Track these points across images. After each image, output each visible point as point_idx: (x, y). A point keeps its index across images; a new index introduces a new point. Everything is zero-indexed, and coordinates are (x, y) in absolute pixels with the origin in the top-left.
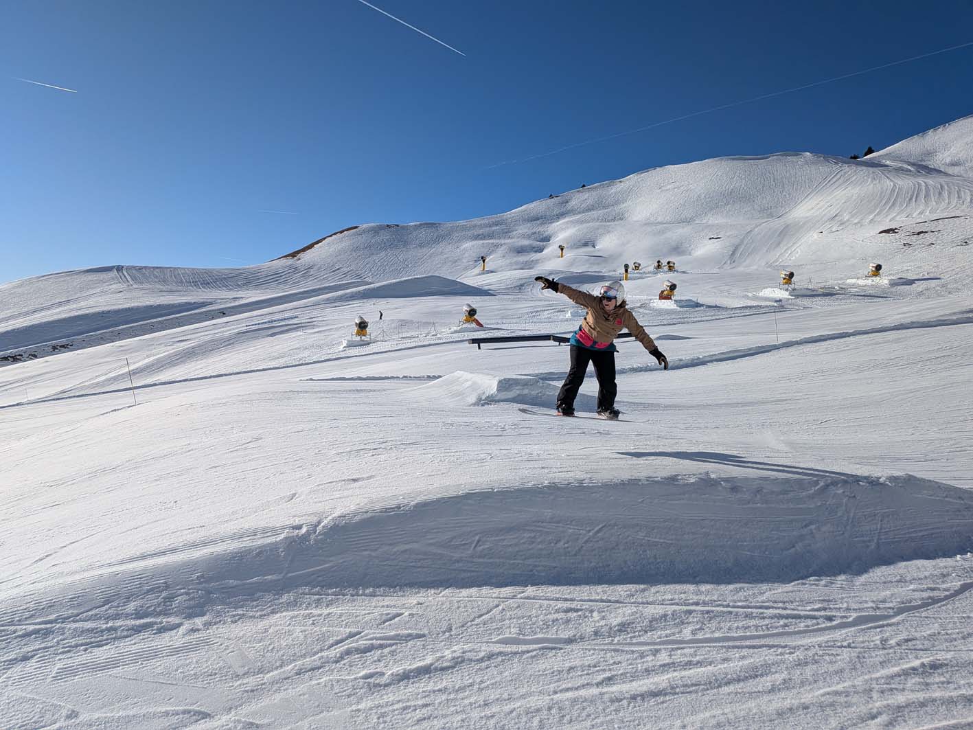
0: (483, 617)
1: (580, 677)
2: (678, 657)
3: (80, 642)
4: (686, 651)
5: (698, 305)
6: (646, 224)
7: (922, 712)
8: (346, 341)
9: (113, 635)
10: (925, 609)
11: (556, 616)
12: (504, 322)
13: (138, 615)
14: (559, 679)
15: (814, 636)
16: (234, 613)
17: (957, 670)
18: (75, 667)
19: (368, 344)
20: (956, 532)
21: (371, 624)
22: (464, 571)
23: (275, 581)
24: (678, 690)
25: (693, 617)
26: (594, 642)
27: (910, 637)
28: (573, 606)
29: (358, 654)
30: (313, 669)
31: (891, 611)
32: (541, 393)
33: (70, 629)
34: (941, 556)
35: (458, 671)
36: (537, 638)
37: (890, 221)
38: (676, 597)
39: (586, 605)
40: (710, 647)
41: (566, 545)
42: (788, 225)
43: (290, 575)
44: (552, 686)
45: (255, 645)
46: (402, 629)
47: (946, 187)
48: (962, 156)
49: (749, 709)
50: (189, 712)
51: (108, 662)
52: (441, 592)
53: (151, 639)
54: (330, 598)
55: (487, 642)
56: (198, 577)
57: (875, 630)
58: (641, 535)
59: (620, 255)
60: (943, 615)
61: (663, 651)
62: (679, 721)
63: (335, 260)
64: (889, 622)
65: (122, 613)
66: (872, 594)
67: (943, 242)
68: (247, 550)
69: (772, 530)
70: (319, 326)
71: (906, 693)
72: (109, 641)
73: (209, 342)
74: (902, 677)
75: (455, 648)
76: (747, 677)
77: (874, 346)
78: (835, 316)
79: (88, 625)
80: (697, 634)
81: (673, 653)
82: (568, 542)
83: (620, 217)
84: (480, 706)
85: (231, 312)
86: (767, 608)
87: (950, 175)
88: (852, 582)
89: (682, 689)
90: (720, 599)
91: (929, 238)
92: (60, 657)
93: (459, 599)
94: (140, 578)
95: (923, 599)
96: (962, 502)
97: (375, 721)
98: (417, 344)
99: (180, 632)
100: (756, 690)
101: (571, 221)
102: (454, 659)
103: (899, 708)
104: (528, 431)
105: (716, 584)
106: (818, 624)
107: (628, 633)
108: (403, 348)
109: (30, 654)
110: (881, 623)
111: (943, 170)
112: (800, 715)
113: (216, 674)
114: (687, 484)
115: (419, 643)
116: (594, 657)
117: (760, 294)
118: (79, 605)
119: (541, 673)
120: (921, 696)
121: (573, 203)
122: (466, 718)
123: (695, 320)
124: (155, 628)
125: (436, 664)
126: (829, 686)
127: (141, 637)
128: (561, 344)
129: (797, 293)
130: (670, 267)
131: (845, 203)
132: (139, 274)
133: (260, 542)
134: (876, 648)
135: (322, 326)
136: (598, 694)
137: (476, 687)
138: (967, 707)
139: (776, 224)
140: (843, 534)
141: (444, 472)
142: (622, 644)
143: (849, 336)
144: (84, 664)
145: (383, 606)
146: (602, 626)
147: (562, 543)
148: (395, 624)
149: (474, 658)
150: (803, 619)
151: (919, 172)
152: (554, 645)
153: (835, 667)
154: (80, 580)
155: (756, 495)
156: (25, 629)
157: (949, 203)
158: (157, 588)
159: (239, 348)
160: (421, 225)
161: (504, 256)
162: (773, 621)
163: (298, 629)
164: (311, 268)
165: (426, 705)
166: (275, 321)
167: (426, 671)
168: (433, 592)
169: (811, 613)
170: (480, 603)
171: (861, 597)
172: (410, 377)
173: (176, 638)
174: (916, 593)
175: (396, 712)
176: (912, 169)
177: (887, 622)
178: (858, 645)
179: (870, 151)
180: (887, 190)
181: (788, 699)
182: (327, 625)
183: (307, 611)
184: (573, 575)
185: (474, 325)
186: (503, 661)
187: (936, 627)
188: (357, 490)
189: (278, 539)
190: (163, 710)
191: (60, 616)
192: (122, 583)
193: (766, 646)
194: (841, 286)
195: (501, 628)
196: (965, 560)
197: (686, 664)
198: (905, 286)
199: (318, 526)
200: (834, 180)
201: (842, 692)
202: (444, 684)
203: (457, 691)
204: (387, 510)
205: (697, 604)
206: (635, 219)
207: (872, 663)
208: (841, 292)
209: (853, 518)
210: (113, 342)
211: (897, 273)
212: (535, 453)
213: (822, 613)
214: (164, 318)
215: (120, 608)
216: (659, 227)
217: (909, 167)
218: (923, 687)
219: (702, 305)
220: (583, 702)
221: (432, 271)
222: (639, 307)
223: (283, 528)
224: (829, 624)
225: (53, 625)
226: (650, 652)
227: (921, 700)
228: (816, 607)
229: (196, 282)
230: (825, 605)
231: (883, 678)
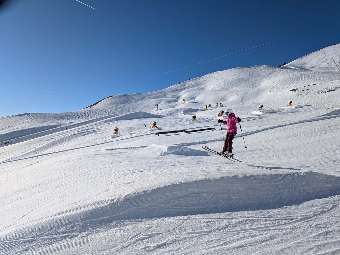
0: (180, 226)
1: (215, 243)
2: (246, 234)
3: (44, 243)
4: (248, 233)
6: (212, 91)
7: (326, 247)
8: (111, 136)
9: (56, 240)
10: (322, 214)
11: (204, 224)
12: (166, 126)
13: (63, 233)
14: (209, 244)
15: (288, 225)
16: (96, 230)
17: (335, 233)
18: (44, 252)
19: (119, 136)
20: (328, 189)
21: (143, 231)
22: (171, 211)
23: (108, 218)
24: (248, 245)
25: (248, 222)
26: (218, 232)
27: (319, 224)
28: (209, 221)
29: (141, 241)
30: (126, 247)
31: (311, 216)
32: (182, 150)
33: (40, 239)
34: (324, 197)
35: (175, 244)
36: (199, 232)
37: (293, 87)
38: (242, 215)
39: (213, 220)
40: (255, 231)
41: (203, 201)
42: (259, 90)
43: (113, 216)
44: (207, 246)
45: (105, 240)
46: (154, 232)
47: (310, 75)
48: (315, 64)
49: (272, 249)
51: (56, 249)
52: (164, 219)
53: (69, 240)
54: (127, 223)
55: (183, 234)
56: (82, 219)
57: (307, 222)
58: (227, 196)
59: (204, 102)
60: (328, 216)
61: (241, 233)
63: (105, 108)
64: (311, 219)
65: (57, 233)
66: (304, 211)
67: (311, 93)
68: (97, 208)
69: (269, 192)
71: (320, 241)
72: (54, 242)
73: (62, 138)
74: (318, 236)
75: (173, 237)
76: (269, 240)
77: (292, 129)
78: (278, 119)
79: (46, 237)
80: (250, 227)
81: (244, 234)
82: (203, 200)
83: (203, 89)
85: (69, 128)
86: (271, 217)
87: (311, 71)
88: (297, 207)
90: (256, 215)
91: (306, 92)
92: (38, 249)
93: (171, 221)
94: (62, 220)
95: (321, 211)
96: (328, 179)
98: (136, 136)
99: (78, 238)
100: (273, 243)
101: (187, 91)
102: (173, 240)
103: (319, 246)
104: (183, 163)
105: (254, 210)
106: (289, 221)
107: (228, 228)
108: (131, 137)
109: (27, 249)
110: (309, 220)
111: (309, 69)
112: (288, 250)
113: (94, 250)
114: (240, 178)
115: (160, 236)
116: (219, 236)
117: (252, 113)
118: (42, 231)
119: (202, 243)
121: (187, 85)
124: (69, 237)
125: (167, 242)
126: (296, 241)
127: (65, 240)
128: (187, 133)
129: (264, 112)
130: (221, 105)
131: (278, 81)
132: (36, 116)
133: (101, 206)
134: (308, 228)
135: (102, 131)
136: (222, 248)
137: (182, 249)
139: (256, 89)
140: (292, 192)
141: (159, 178)
142: (227, 232)
143: (283, 126)
144: (47, 250)
145: (145, 225)
146: (219, 226)
147: (202, 200)
148: (151, 230)
149: (179, 240)
150: (284, 220)
151: (301, 70)
152: (205, 234)
153: (296, 235)
154: (41, 222)
155: (262, 181)
156: (24, 240)
157: (312, 80)
158: (68, 223)
159: (73, 140)
160: (135, 94)
161: (164, 104)
162: (274, 221)
163: (119, 234)
164: (97, 110)
166: (85, 130)
167: (165, 244)
168: (161, 219)
169: (286, 218)
170: (178, 222)
171: (301, 212)
172: (136, 147)
173: (77, 240)
174: (318, 210)
176: (299, 69)
177: (310, 219)
178: (302, 227)
179: (285, 64)
180: (291, 76)
181: (284, 246)
182: (128, 232)
183: (120, 228)
184: (207, 211)
185: (156, 128)
186: (189, 240)
187: (326, 220)
188: (130, 186)
189: (107, 204)
191: (35, 235)
192: (56, 222)
193: (273, 229)
194: (279, 109)
195: (186, 229)
196: (332, 198)
197: (249, 237)
198: (300, 108)
199: (119, 199)
200: (274, 74)
201: (300, 242)
202: (171, 248)
203: (176, 250)
204: (142, 192)
205: (249, 217)
206: (208, 89)
207: (308, 233)
208: (279, 111)
209: (294, 187)
210: (27, 140)
211: (297, 104)
212: (187, 171)
213: (289, 218)
214: (45, 131)
215: (56, 231)
216: (216, 92)
217: (298, 69)
218: (325, 239)
220: (218, 251)
221: (140, 110)
222: (212, 119)
223: (108, 201)
224: (292, 221)
225: (34, 238)
226: (237, 234)
227: (325, 243)
228: (287, 216)
229: (56, 117)
230: (290, 215)
231: (312, 237)
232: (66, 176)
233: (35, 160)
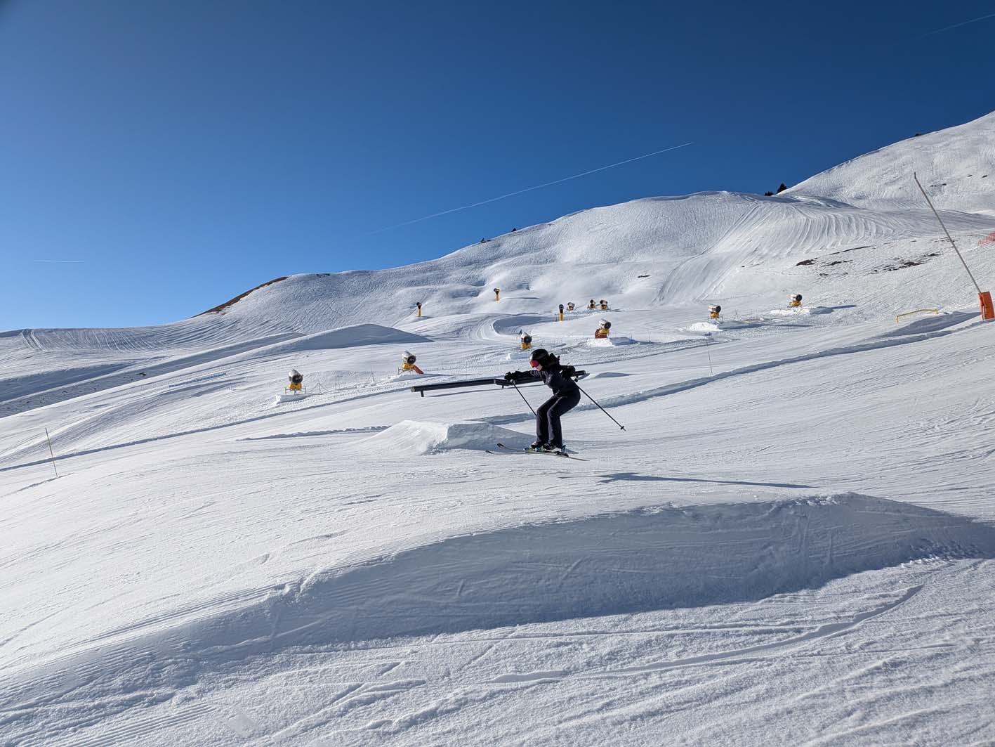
0: (479, 659)
1: (580, 706)
2: (667, 677)
4: (674, 672)
5: (632, 342)
6: (577, 265)
7: (889, 706)
8: (280, 397)
9: (103, 712)
10: (880, 614)
11: (548, 651)
12: (444, 367)
13: (126, 689)
14: (561, 709)
15: (787, 648)
16: (227, 678)
17: (915, 666)
19: (304, 398)
20: (897, 543)
21: (369, 677)
22: (452, 616)
23: (264, 642)
24: (673, 708)
25: (676, 640)
26: (588, 672)
27: (871, 640)
28: (562, 641)
29: (362, 706)
30: (319, 725)
31: (851, 619)
32: (491, 437)
33: (54, 711)
34: (887, 566)
35: (463, 712)
36: (534, 674)
37: (806, 253)
38: (657, 623)
39: (575, 638)
40: (695, 666)
41: (547, 583)
42: (711, 262)
43: (279, 635)
44: (556, 716)
45: (254, 708)
46: (402, 678)
47: (854, 220)
48: (865, 190)
49: (740, 718)
51: (103, 740)
52: (433, 639)
53: (144, 712)
54: (323, 655)
55: (487, 683)
56: (184, 645)
57: (839, 638)
58: (616, 567)
59: (554, 296)
60: (896, 618)
61: (654, 674)
62: (679, 736)
63: (263, 313)
64: (851, 629)
65: (109, 689)
66: (833, 605)
67: (855, 271)
68: (233, 614)
69: (735, 554)
70: (249, 383)
71: (874, 690)
72: (99, 719)
74: (869, 676)
75: (457, 691)
76: (733, 691)
77: (802, 373)
78: (763, 346)
79: (73, 705)
80: (681, 655)
81: (662, 675)
82: (549, 580)
83: (551, 259)
84: (491, 742)
85: (153, 373)
86: (741, 626)
87: (856, 208)
88: (813, 595)
89: (676, 707)
90: (698, 621)
91: (842, 268)
92: (47, 741)
93: (453, 644)
94: (122, 652)
95: (877, 606)
96: (899, 514)
98: (356, 395)
99: (174, 703)
100: (744, 701)
101: (505, 265)
102: (457, 702)
104: (490, 475)
106: (789, 637)
107: (618, 661)
108: (341, 400)
109: (14, 741)
110: (844, 631)
111: (849, 204)
112: (785, 719)
113: (220, 739)
114: (653, 515)
115: (420, 689)
116: (590, 686)
117: (691, 329)
118: (60, 686)
119: (543, 705)
120: (887, 691)
121: (505, 247)
123: (631, 356)
124: (146, 701)
125: (441, 707)
126: (807, 691)
127: (133, 712)
128: (505, 387)
129: (725, 326)
130: (603, 306)
131: (763, 237)
132: (49, 337)
133: (243, 605)
134: (842, 653)
135: (253, 382)
136: (600, 719)
137: (483, 725)
139: (701, 260)
140: (799, 552)
141: (419, 520)
142: (613, 671)
143: (778, 365)
145: (377, 658)
146: (593, 657)
147: (543, 581)
148: (393, 673)
149: (477, 698)
150: (774, 634)
151: (828, 206)
152: (551, 679)
153: (810, 674)
154: (56, 660)
155: (717, 522)
156: (4, 716)
157: (858, 234)
158: (143, 660)
159: (163, 410)
160: (353, 273)
161: (439, 302)
162: (748, 637)
163: (296, 688)
164: (237, 322)
166: (201, 379)
167: (432, 714)
168: (425, 640)
169: (781, 627)
170: (473, 646)
171: (823, 609)
172: (354, 430)
173: (171, 708)
174: (871, 601)
176: (822, 203)
177: (849, 629)
178: (827, 652)
179: (783, 188)
180: (801, 224)
181: (773, 706)
182: (325, 681)
183: (302, 670)
185: (414, 373)
186: (505, 698)
187: (891, 630)
188: (333, 546)
189: (262, 601)
191: (40, 699)
192: (104, 658)
193: (745, 661)
194: (766, 317)
195: (498, 667)
196: (908, 567)
197: (676, 684)
198: (825, 315)
199: (300, 584)
200: (751, 216)
201: (819, 695)
202: (452, 725)
203: (466, 731)
204: (369, 563)
205: (677, 628)
206: (566, 260)
207: (841, 667)
208: (766, 323)
209: (806, 537)
210: (21, 412)
211: (817, 302)
212: (503, 496)
213: (791, 626)
214: (78, 383)
215: (105, 685)
216: (589, 268)
217: (819, 202)
218: (888, 683)
219: (636, 342)
220: (588, 728)
221: (367, 320)
222: (577, 347)
223: (265, 589)
224: (798, 636)
225: (35, 708)
226: (641, 677)
227: (888, 694)
228: (784, 622)
229: (113, 342)
230: (792, 619)
231: (852, 679)
232: (139, 518)
233: (46, 471)
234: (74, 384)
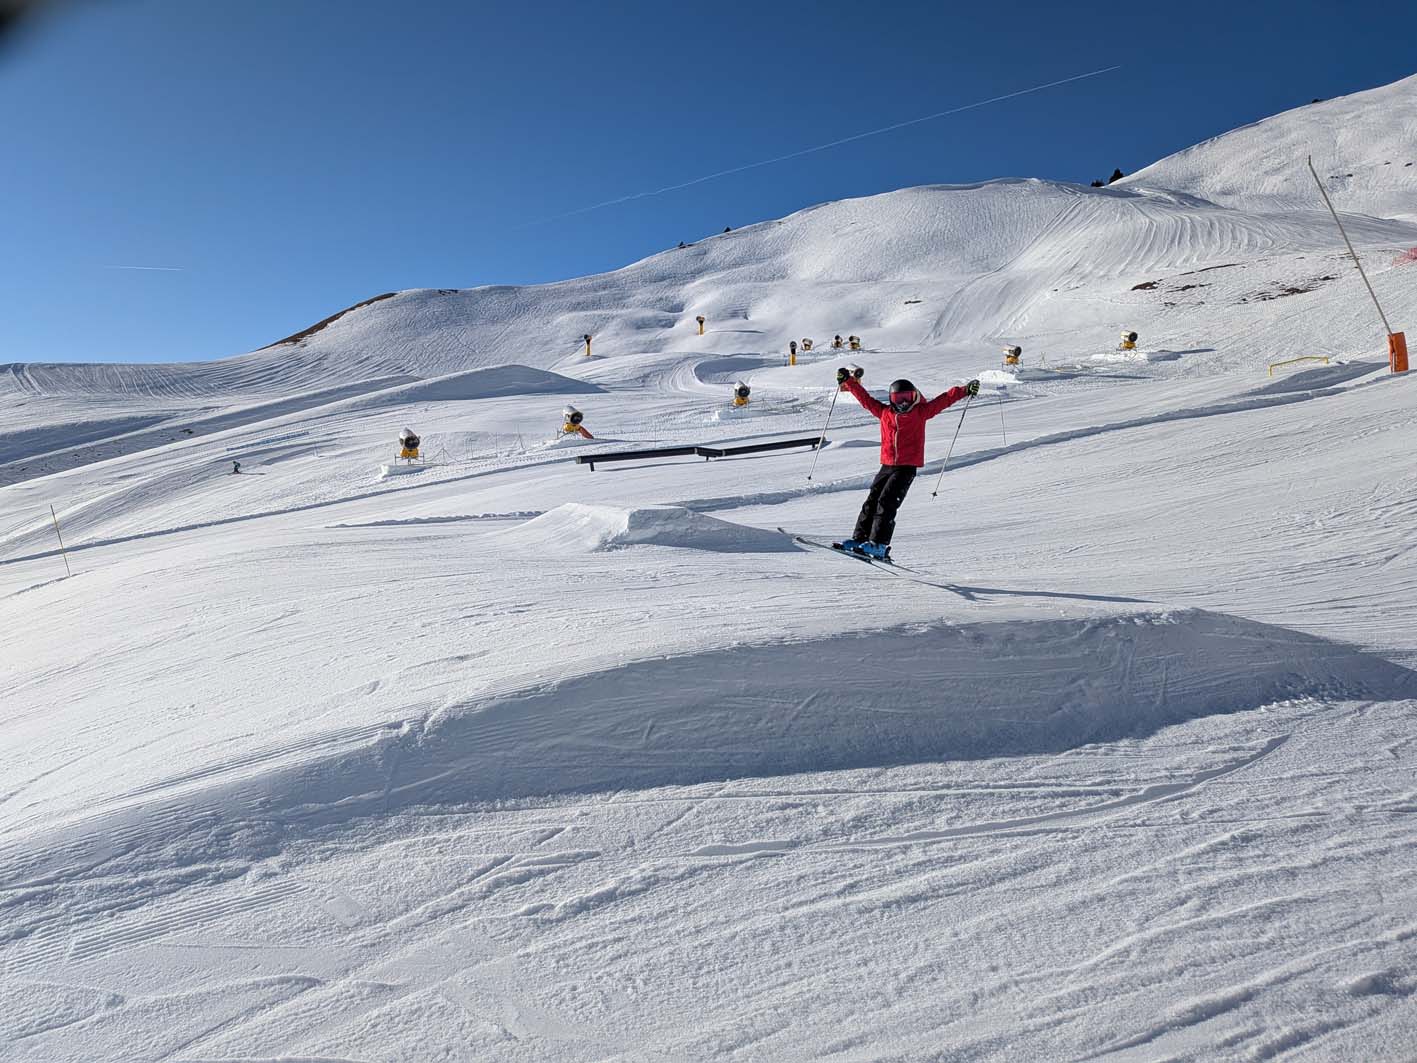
0: (674, 824)
1: (814, 888)
2: (934, 852)
3: (101, 905)
4: (943, 845)
6: (818, 284)
7: (1237, 892)
8: (387, 467)
9: (149, 891)
10: (1229, 773)
11: (770, 815)
12: (623, 430)
13: (182, 862)
14: (788, 891)
15: (1099, 816)
16: (322, 847)
17: (1273, 841)
18: (102, 939)
19: (422, 470)
20: (1257, 678)
21: (522, 846)
22: (637, 767)
23: (375, 800)
24: (941, 892)
25: (946, 803)
26: (824, 843)
27: (1216, 807)
28: (790, 801)
29: (512, 885)
30: (453, 910)
31: (1189, 779)
32: (691, 528)
33: (81, 888)
34: (1241, 709)
35: (652, 893)
36: (750, 844)
37: (1147, 271)
38: (921, 780)
39: (807, 799)
40: (972, 838)
41: (769, 725)
42: (1011, 282)
43: (395, 790)
44: (780, 900)
45: (362, 887)
46: (567, 849)
47: (1217, 224)
48: (1236, 181)
49: (1034, 907)
50: (288, 980)
51: (151, 927)
52: (610, 797)
53: (206, 892)
54: (457, 817)
55: (685, 855)
56: (261, 803)
57: (1172, 803)
58: (866, 705)
59: (783, 329)
60: (1251, 778)
61: (915, 847)
63: (361, 345)
64: (1188, 792)
65: (157, 861)
66: (1164, 760)
67: (1215, 300)
68: (329, 760)
69: (1031, 689)
70: (342, 446)
71: (1217, 871)
72: (145, 900)
73: (170, 476)
74: (1211, 855)
75: (643, 866)
76: (1024, 870)
77: (1133, 445)
78: (1079, 405)
79: (108, 881)
80: (953, 823)
81: (927, 848)
82: (771, 720)
83: (780, 274)
84: (690, 933)
85: (202, 429)
86: (1037, 785)
87: (1222, 207)
88: (1138, 747)
89: (946, 890)
90: (977, 778)
91: (1197, 294)
92: (75, 927)
93: (637, 804)
94: (175, 811)
95: (1225, 761)
96: (1262, 639)
97: (554, 965)
98: (496, 468)
99: (249, 880)
100: (1039, 884)
101: (713, 282)
102: (644, 879)
104: (690, 579)
106: (1103, 801)
107: (866, 829)
108: (476, 473)
109: (26, 929)
110: (1179, 794)
111: (1212, 201)
112: (1094, 906)
113: (315, 929)
114: (918, 635)
115: (593, 864)
116: (828, 861)
118: (88, 855)
119: (762, 886)
120: (1235, 873)
121: (713, 255)
122: (675, 950)
124: (210, 877)
125: (622, 888)
126: (1126, 872)
127: (192, 891)
128: (710, 458)
129: (1026, 377)
130: (853, 344)
131: (1086, 248)
132: (52, 376)
133: (343, 749)
134: (1175, 823)
135: (348, 445)
136: (841, 904)
137: (680, 911)
138: (1291, 882)
139: (995, 280)
140: (1120, 689)
141: (590, 638)
142: (860, 843)
143: (1099, 433)
144: (114, 934)
145: (533, 822)
146: (832, 823)
147: (764, 722)
148: (555, 842)
149: (671, 876)
150: (1083, 797)
151: (1182, 204)
152: (773, 851)
153: (1131, 850)
154: (83, 820)
155: (1006, 645)
156: (12, 895)
157: (1221, 246)
158: (204, 822)
160: (491, 289)
161: (617, 334)
162: (1047, 801)
163: (420, 861)
164: (324, 357)
165: (619, 940)
166: (273, 441)
167: (610, 897)
168: (599, 798)
169: (1093, 788)
170: (666, 807)
171: (1151, 765)
172: (494, 516)
173: (247, 887)
174: (1216, 755)
175: (580, 952)
176: (1173, 200)
177: (1186, 792)
178: (1154, 822)
179: (1118, 175)
180: (1141, 229)
181: (1080, 892)
182: (460, 852)
183: (427, 837)
185: (580, 436)
186: (710, 876)
187: (1244, 794)
188: (469, 671)
189: (370, 744)
190: (250, 981)
191: (61, 872)
192: (149, 820)
193: (1042, 831)
194: (1084, 364)
195: (701, 835)
196: (1271, 711)
197: (946, 861)
198: (1169, 362)
199: (425, 721)
200: (1071, 217)
201: (1142, 878)
202: (637, 911)
203: (656, 918)
204: (520, 694)
205: (948, 787)
206: (802, 277)
207: (1173, 842)
208: (1085, 373)
209: (1131, 668)
211: (1158, 344)
212: (708, 607)
213: (1106, 787)
214: (96, 443)
215: (153, 855)
216: (836, 288)
217: (1169, 197)
218: (1236, 863)
220: (824, 916)
221: (512, 359)
222: (813, 403)
223: (375, 728)
224: (1116, 800)
225: (55, 885)
226: (899, 850)
227: (1236, 877)
228: (1097, 781)
229: (143, 385)
230: (1108, 777)
231: (1188, 857)
232: (190, 632)
233: (54, 567)
234: (88, 445)
